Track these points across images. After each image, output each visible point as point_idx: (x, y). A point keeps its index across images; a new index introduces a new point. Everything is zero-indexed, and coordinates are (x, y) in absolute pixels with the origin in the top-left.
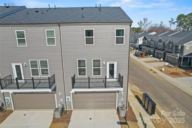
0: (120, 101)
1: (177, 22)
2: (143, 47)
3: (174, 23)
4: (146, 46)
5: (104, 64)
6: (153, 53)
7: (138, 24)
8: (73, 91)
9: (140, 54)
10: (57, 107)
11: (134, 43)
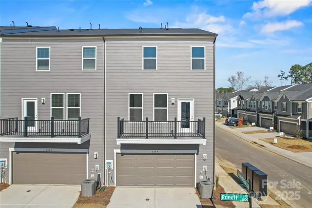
0: (201, 171)
1: (290, 76)
2: (239, 112)
3: (286, 78)
4: (243, 110)
5: (173, 102)
6: (256, 120)
7: (229, 80)
8: (120, 141)
9: (235, 121)
10: (87, 178)
11: (224, 107)
